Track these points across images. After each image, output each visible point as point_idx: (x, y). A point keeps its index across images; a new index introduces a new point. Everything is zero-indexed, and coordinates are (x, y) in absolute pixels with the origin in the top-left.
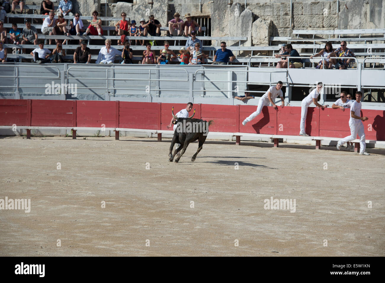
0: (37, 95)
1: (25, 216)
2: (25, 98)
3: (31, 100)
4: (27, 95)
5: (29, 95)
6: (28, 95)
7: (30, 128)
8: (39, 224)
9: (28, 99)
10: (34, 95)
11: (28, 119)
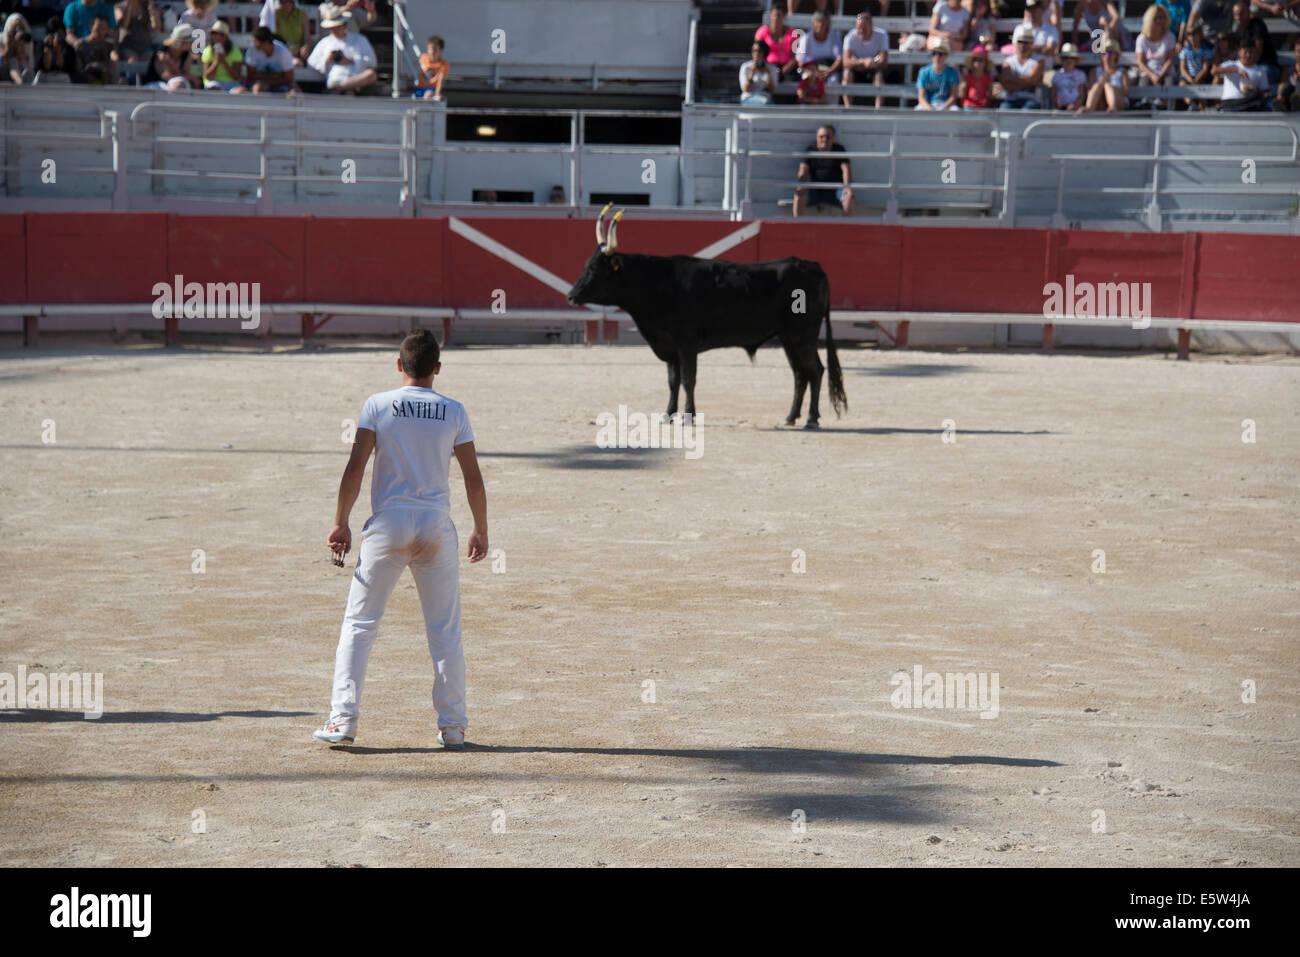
0: (1219, 217)
1: (1170, 609)
2: (1179, 227)
3: (1199, 236)
4: (1186, 218)
5: (1192, 217)
6: (1190, 220)
7: (1189, 324)
8: (1214, 638)
9: (1189, 233)
10: (1207, 217)
11: (1183, 297)
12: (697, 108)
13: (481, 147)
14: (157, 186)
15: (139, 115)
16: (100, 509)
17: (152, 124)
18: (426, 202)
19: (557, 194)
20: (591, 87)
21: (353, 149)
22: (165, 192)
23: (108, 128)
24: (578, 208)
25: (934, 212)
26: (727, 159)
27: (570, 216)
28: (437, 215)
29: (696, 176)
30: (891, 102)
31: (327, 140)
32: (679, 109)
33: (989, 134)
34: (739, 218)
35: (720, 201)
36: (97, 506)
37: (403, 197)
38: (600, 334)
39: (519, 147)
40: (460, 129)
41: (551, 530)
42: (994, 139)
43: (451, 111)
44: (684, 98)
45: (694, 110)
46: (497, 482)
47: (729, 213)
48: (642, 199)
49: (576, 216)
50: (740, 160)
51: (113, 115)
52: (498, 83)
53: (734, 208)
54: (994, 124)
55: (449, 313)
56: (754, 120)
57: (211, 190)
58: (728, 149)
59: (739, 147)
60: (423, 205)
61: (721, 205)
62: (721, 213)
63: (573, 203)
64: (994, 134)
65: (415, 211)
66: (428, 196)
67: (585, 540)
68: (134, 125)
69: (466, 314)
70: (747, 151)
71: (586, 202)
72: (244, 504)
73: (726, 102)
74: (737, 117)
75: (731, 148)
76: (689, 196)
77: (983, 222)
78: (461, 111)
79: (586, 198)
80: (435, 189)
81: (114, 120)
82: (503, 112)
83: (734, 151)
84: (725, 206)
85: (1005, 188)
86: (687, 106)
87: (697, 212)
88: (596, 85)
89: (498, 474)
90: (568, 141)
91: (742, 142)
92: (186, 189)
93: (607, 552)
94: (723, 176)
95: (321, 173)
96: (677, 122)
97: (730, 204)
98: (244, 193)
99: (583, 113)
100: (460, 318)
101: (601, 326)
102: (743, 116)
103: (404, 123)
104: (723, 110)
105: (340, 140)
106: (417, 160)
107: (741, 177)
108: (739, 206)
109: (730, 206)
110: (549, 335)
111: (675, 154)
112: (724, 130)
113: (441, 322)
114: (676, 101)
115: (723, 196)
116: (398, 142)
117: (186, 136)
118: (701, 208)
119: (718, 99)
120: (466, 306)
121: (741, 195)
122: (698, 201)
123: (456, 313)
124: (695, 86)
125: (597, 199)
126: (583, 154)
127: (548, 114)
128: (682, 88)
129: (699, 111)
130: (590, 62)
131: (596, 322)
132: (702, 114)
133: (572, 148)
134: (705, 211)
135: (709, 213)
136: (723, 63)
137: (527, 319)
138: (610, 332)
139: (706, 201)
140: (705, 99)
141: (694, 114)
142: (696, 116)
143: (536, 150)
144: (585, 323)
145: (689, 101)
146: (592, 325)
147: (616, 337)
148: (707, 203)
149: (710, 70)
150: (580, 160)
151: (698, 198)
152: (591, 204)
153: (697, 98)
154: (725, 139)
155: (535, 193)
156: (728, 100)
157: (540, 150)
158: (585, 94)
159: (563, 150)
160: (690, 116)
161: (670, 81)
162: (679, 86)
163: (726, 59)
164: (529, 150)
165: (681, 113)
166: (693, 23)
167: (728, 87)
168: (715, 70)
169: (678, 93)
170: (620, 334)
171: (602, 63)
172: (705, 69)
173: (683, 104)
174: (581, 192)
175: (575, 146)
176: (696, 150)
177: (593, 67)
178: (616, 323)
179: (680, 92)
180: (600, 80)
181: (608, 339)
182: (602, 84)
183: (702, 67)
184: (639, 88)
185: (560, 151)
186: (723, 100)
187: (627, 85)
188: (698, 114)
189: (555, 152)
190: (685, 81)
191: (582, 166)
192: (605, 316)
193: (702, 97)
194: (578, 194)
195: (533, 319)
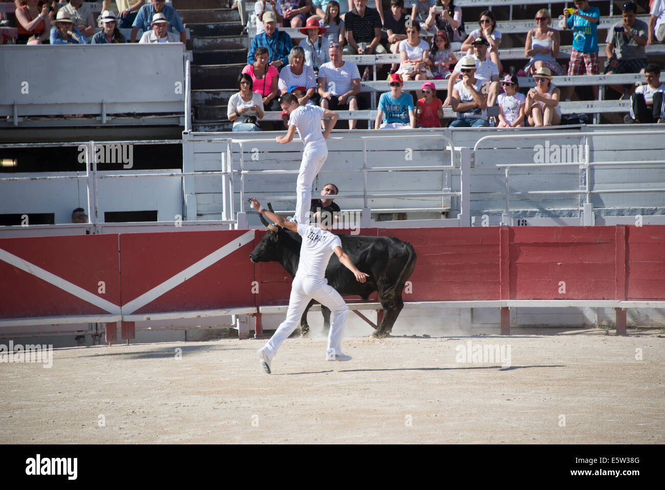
0: (643, 212)
2: (611, 221)
3: (627, 229)
4: (615, 213)
5: (621, 213)
6: (618, 215)
7: (623, 304)
9: (618, 226)
10: (632, 212)
11: (617, 281)
12: (194, 135)
13: (4, 177)
20: (101, 121)
24: (94, 225)
25: (402, 216)
26: (223, 177)
27: (88, 232)
29: (196, 194)
30: (362, 124)
32: (181, 138)
33: (445, 148)
34: (236, 228)
35: (220, 214)
38: (119, 334)
39: (38, 176)
42: (450, 151)
44: (183, 128)
45: (192, 138)
47: (227, 223)
48: (151, 216)
50: (234, 178)
52: (17, 121)
53: (232, 219)
54: (449, 140)
56: (243, 143)
58: (223, 171)
59: (233, 167)
61: (221, 219)
62: (220, 224)
64: (449, 148)
70: (240, 171)
71: (101, 221)
73: (218, 131)
74: (230, 142)
75: (226, 169)
76: (191, 212)
77: (443, 223)
79: (102, 216)
82: (24, 145)
83: (229, 171)
84: (224, 218)
85: (461, 193)
87: (198, 224)
88: (105, 119)
90: (86, 170)
91: (235, 163)
94: (221, 193)
96: (180, 146)
97: (228, 216)
101: (119, 326)
102: (234, 141)
104: (217, 136)
107: (236, 193)
108: (236, 219)
109: (228, 219)
111: (177, 175)
112: (221, 153)
114: (177, 130)
115: (222, 210)
118: (201, 220)
119: (212, 128)
121: (237, 209)
122: (199, 215)
124: (192, 116)
125: (111, 217)
126: (97, 180)
127: (63, 146)
128: (181, 119)
129: (197, 138)
130: (99, 101)
131: (115, 323)
132: (199, 141)
133: (87, 175)
134: (206, 224)
135: (210, 225)
136: (216, 96)
137: (53, 325)
138: (128, 332)
139: (206, 214)
140: (201, 128)
141: (193, 141)
142: (194, 142)
143: (55, 177)
144: (105, 325)
145: (188, 130)
146: (111, 326)
147: (133, 336)
148: (208, 216)
149: (204, 103)
150: (94, 184)
151: (199, 213)
152: (106, 221)
153: (194, 128)
154: (221, 161)
155: (55, 215)
156: (221, 128)
157: (58, 177)
158: (95, 127)
159: (78, 176)
160: (189, 142)
161: (172, 113)
162: (179, 117)
163: (218, 93)
164: (49, 177)
165: (181, 140)
166: (187, 63)
167: (220, 117)
168: (208, 102)
169: (178, 124)
170: (136, 332)
171: (109, 100)
172: (200, 102)
173: (183, 132)
174: (96, 212)
175: (89, 173)
176: (195, 171)
177: (102, 104)
178: (133, 323)
179: (179, 123)
180: (108, 115)
181: (126, 339)
182: (110, 118)
183: (197, 101)
184: (144, 120)
185: (77, 177)
186: (217, 128)
187: (132, 118)
188: (196, 141)
189: (72, 178)
190: (184, 113)
191: (97, 190)
192: (122, 318)
193: (199, 126)
194: (94, 213)
195: (58, 325)
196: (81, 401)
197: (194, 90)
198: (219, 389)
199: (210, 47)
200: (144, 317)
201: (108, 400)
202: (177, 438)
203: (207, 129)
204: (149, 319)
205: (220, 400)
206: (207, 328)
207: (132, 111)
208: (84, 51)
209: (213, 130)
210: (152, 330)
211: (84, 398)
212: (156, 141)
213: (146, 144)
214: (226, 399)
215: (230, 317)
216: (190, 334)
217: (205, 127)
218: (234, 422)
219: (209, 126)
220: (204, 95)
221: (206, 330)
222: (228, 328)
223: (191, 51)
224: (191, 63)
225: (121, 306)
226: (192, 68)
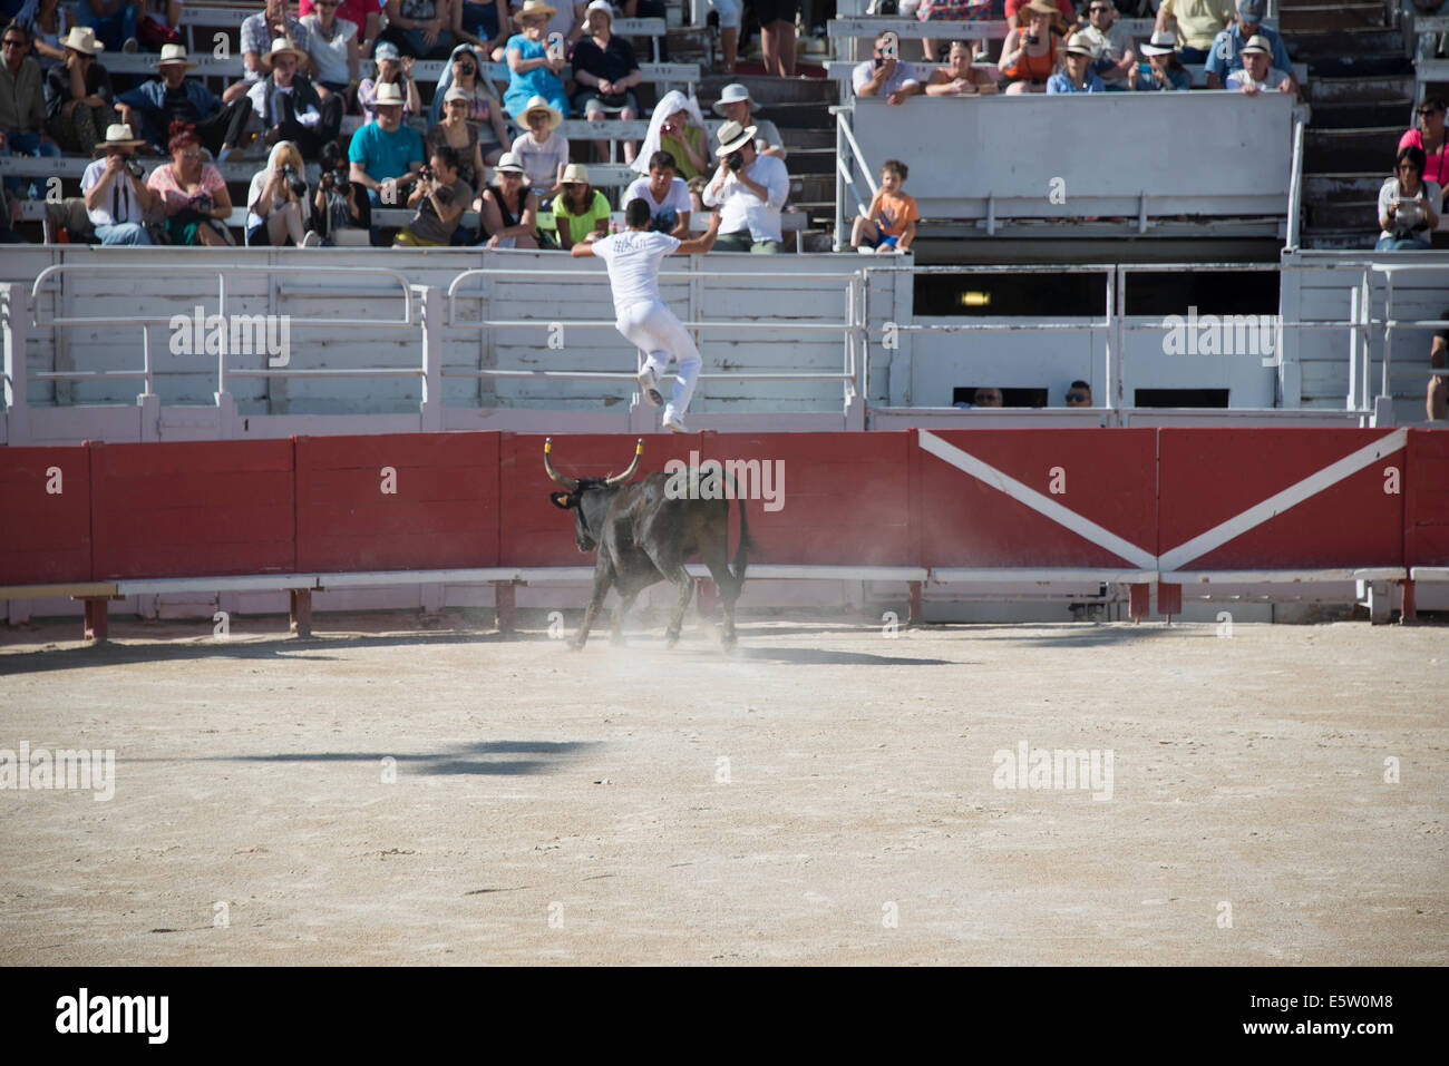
13: (966, 324)
14: (485, 394)
15: (459, 289)
16: (399, 878)
17: (479, 301)
18: (882, 407)
19: (1079, 393)
20: (1137, 229)
21: (774, 330)
22: (498, 401)
23: (416, 310)
24: (1116, 412)
26: (1353, 332)
27: (1105, 425)
28: (902, 426)
29: (1301, 360)
31: (735, 318)
32: (1278, 260)
34: (1372, 424)
35: (1344, 398)
36: (393, 874)
37: (848, 402)
38: (1153, 605)
39: (1024, 322)
40: (935, 297)
41: (1077, 909)
43: (921, 270)
44: (1283, 242)
45: (1298, 261)
46: (992, 833)
47: (1357, 415)
48: (1218, 398)
49: (1113, 425)
50: (1372, 335)
51: (423, 289)
52: (992, 227)
53: (1365, 409)
55: (918, 574)
56: (1393, 272)
57: (563, 397)
58: (1354, 320)
59: (1371, 314)
60: (880, 413)
61: (1345, 406)
62: (1344, 416)
63: (1108, 407)
65: (867, 421)
66: (886, 399)
67: (1132, 925)
68: (453, 302)
69: (943, 575)
70: (1383, 322)
71: (1128, 404)
72: (610, 869)
73: (1348, 248)
74: (1368, 269)
75: (1359, 318)
76: (1291, 395)
78: (935, 269)
79: (1130, 397)
80: (897, 389)
81: (424, 297)
82: (1002, 269)
83: (1364, 321)
84: (1351, 406)
86: (1285, 252)
87: (1303, 416)
88: (1144, 225)
89: (991, 822)
90: (1104, 314)
91: (1376, 308)
92: (529, 397)
93: (1168, 943)
94: (1348, 360)
95: (726, 368)
96: (1276, 275)
97: (1358, 402)
98: (612, 401)
99: (1124, 268)
100: (938, 583)
101: (1154, 590)
102: (1377, 267)
103: (851, 290)
104: (1345, 258)
105: (755, 318)
106: (868, 343)
107: (1375, 361)
108: (1372, 408)
109: (1358, 407)
110: (1074, 607)
112: (1350, 288)
113: (907, 589)
114: (1271, 246)
115: (1348, 392)
116: (842, 319)
117: (528, 317)
118: (1308, 409)
119: (1338, 243)
120: (944, 565)
121: (1375, 390)
122: (1305, 399)
123: (929, 575)
124: (1301, 222)
125: (1145, 398)
126: (1123, 331)
127: (1069, 271)
128: (1281, 227)
129: (1307, 262)
130: (1135, 192)
131: (1146, 586)
132: (1312, 266)
133: (1108, 324)
134: (1318, 414)
135: (1325, 417)
136: (1348, 186)
137: (1039, 583)
138: (1169, 601)
139: (1319, 398)
140: (1316, 243)
141: (1300, 266)
142: (1303, 269)
143: (1051, 326)
144: (1129, 588)
145: (1292, 245)
146: (1139, 591)
147: (1179, 610)
148: (1322, 402)
149: (1324, 197)
150: (1119, 340)
151: (1306, 395)
152: (1137, 405)
153: (1304, 241)
154: (1349, 303)
155: (1050, 391)
156: (1354, 243)
157: (1058, 326)
158: (1125, 240)
159: (1092, 325)
160: (1293, 269)
161: (1262, 216)
162: (1277, 223)
163: (1351, 181)
164: (1041, 326)
165: (1278, 265)
166: (1299, 128)
167: (1353, 222)
168: (1332, 196)
169: (1274, 235)
170: (1184, 603)
171: (1153, 192)
172: (1318, 196)
173: (1282, 250)
174: (1121, 389)
175: (1112, 319)
176: (1301, 321)
177: (1140, 199)
178: (1178, 587)
179: (1277, 232)
180: (1150, 218)
181: (1165, 613)
182: (1154, 224)
183: (1313, 193)
184: (1213, 227)
185: (1089, 327)
186: (1346, 244)
187: (1192, 224)
188: (1305, 266)
189: (1080, 328)
190: (1286, 216)
191: (1123, 349)
192: (1160, 576)
193: (1312, 240)
194: (1116, 392)
195: (1048, 583)
196: (1084, 718)
197: (1307, 176)
198: (1330, 712)
199: (1341, 97)
200: (1200, 577)
201: (1128, 720)
202: (1249, 793)
203: (1328, 244)
204: (1207, 580)
205: (1332, 732)
206: (1313, 602)
207: (1193, 211)
208: (1116, 104)
209: (1339, 246)
210: (1212, 600)
211: (1088, 712)
212: (1233, 265)
213: (1214, 270)
214: (1342, 731)
215: (1354, 583)
216: (1282, 610)
217: (1324, 241)
218: (1356, 772)
219: (1331, 240)
220: (1325, 183)
221: (1310, 606)
222: (1351, 604)
223: (1307, 105)
224: (1306, 127)
225: (1158, 556)
226: (1306, 136)
